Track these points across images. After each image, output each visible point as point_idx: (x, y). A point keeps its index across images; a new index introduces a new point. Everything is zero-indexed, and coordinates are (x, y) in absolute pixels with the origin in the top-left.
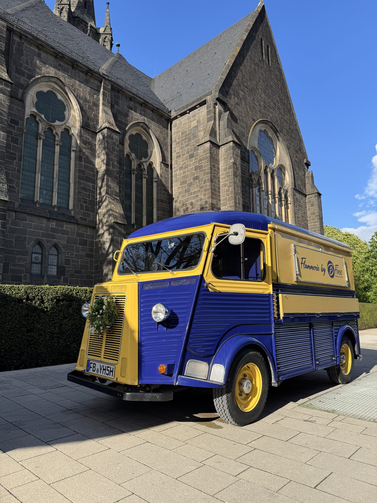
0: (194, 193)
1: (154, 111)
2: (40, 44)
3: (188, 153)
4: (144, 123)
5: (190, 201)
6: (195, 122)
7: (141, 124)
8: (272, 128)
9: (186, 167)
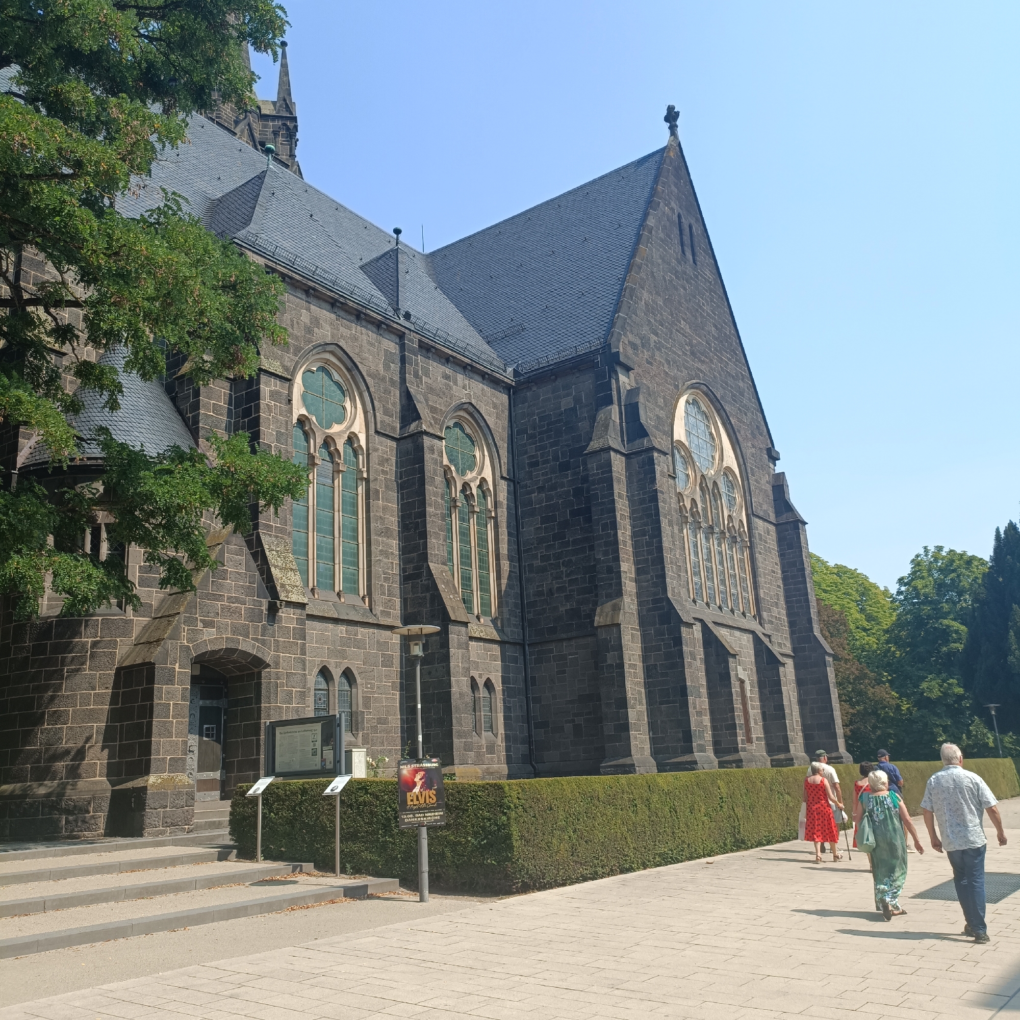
0: (575, 542)
1: (487, 376)
2: (310, 287)
3: (556, 458)
4: (471, 404)
5: (566, 559)
6: (570, 399)
7: (466, 406)
8: (706, 395)
9: (553, 488)
